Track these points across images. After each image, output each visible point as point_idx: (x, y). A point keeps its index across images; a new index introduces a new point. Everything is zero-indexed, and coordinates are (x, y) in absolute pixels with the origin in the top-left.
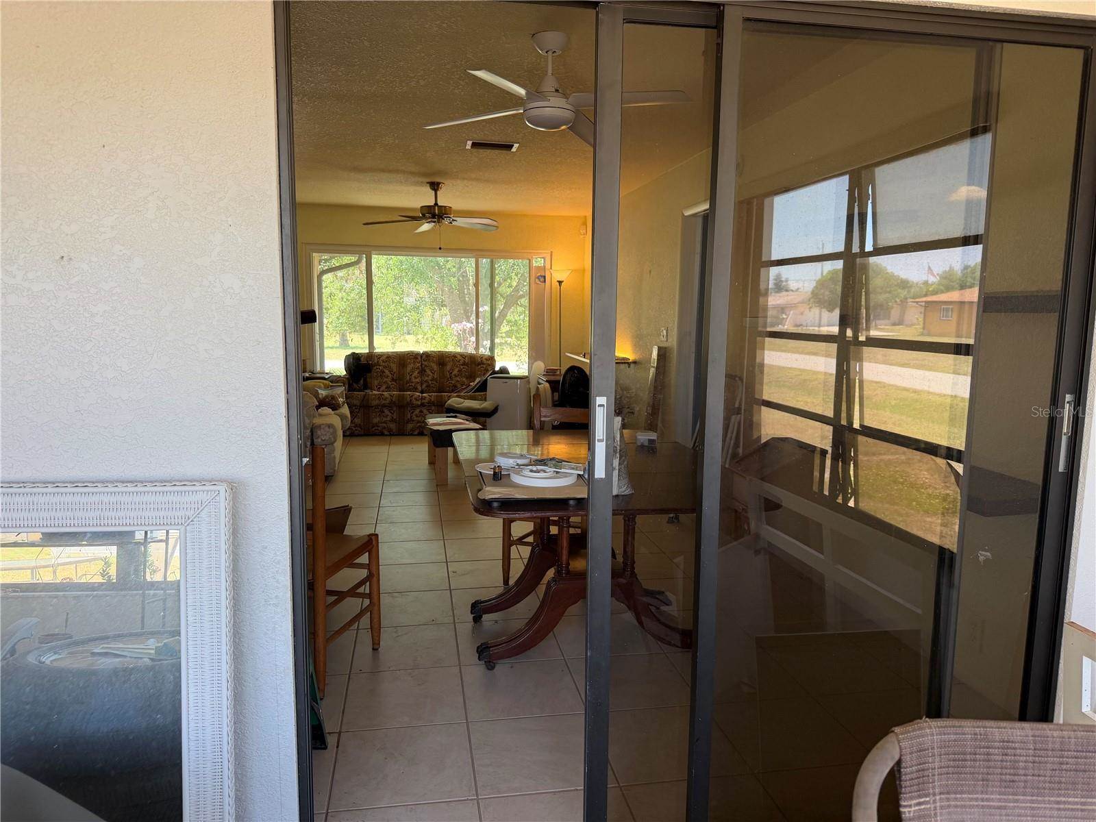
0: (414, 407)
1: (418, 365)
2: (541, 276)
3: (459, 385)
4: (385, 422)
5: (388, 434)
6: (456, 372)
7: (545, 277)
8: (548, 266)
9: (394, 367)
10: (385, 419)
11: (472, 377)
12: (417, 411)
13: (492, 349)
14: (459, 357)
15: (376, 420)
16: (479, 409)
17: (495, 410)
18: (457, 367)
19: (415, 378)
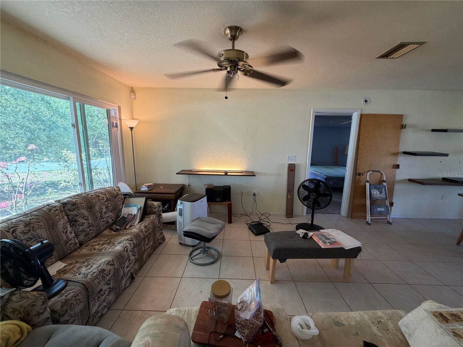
7: (117, 123)
8: (118, 116)
18: (103, 205)
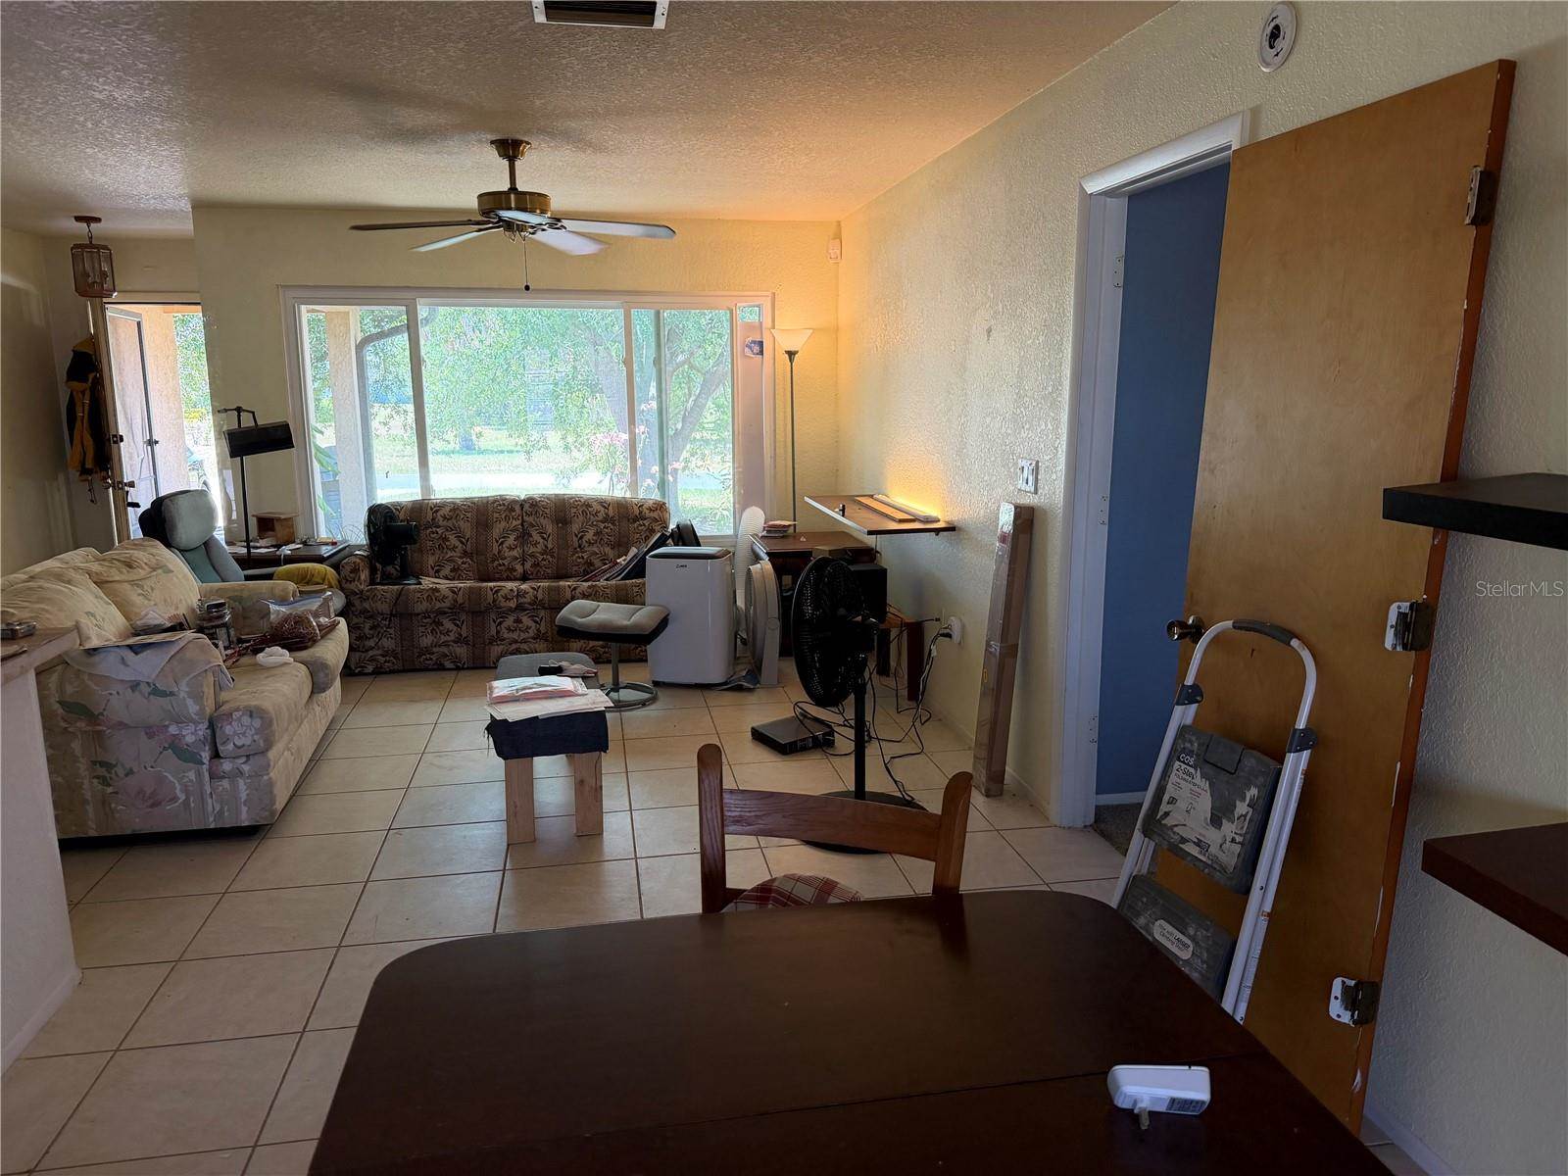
0: (503, 614)
1: (515, 523)
2: (754, 342)
3: (597, 563)
4: (446, 644)
5: (452, 666)
6: (590, 535)
7: (761, 344)
8: (767, 323)
9: (467, 530)
10: (444, 638)
11: (622, 546)
12: (510, 621)
13: (662, 485)
14: (596, 507)
15: (427, 641)
16: (626, 627)
17: (663, 623)
18: (592, 525)
19: (510, 548)
